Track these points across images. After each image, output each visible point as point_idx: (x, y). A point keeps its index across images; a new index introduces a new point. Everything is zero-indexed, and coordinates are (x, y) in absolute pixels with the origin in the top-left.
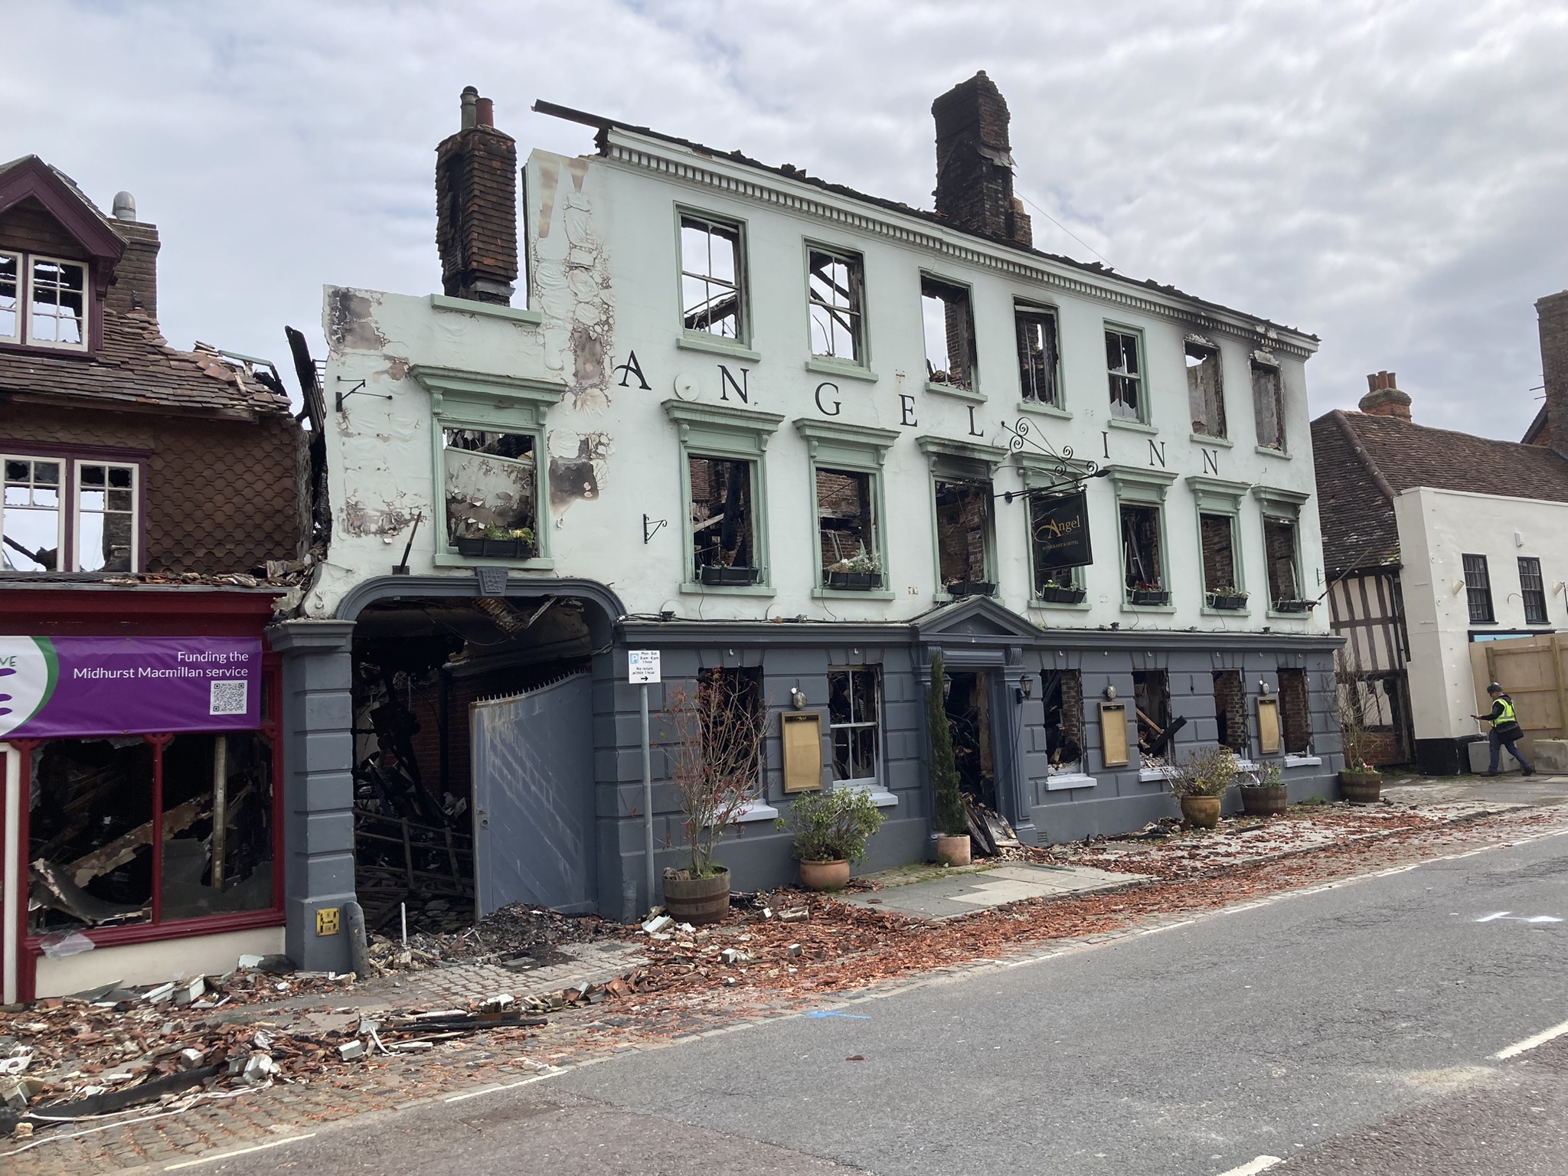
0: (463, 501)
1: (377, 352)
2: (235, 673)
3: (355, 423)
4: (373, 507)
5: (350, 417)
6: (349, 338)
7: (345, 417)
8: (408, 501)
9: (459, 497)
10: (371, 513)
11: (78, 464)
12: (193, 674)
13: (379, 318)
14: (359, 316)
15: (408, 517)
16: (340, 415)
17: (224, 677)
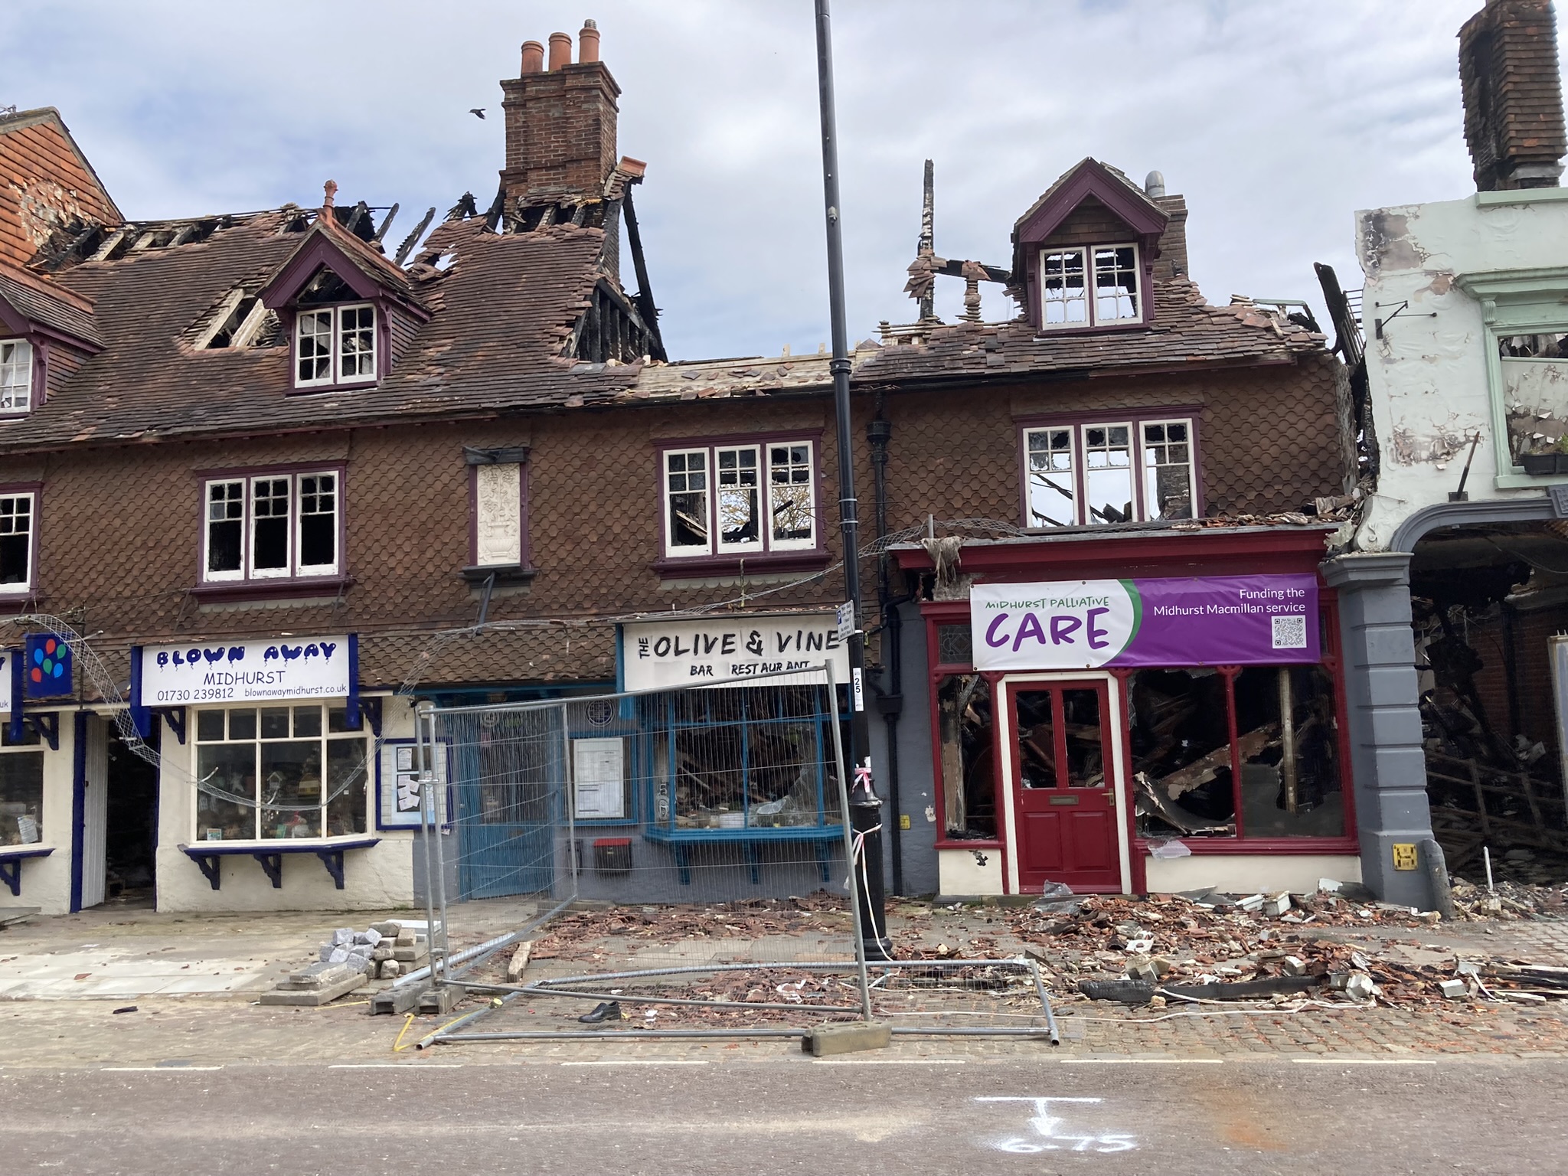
0: (1526, 414)
1: (1418, 270)
2: (1293, 608)
3: (1397, 348)
4: (1423, 434)
5: (1392, 343)
6: (1385, 261)
7: (1386, 344)
8: (1461, 423)
9: (1521, 411)
10: (1421, 439)
11: (1142, 424)
12: (1255, 610)
13: (1416, 233)
14: (1395, 235)
15: (1462, 439)
16: (1380, 342)
17: (1283, 613)
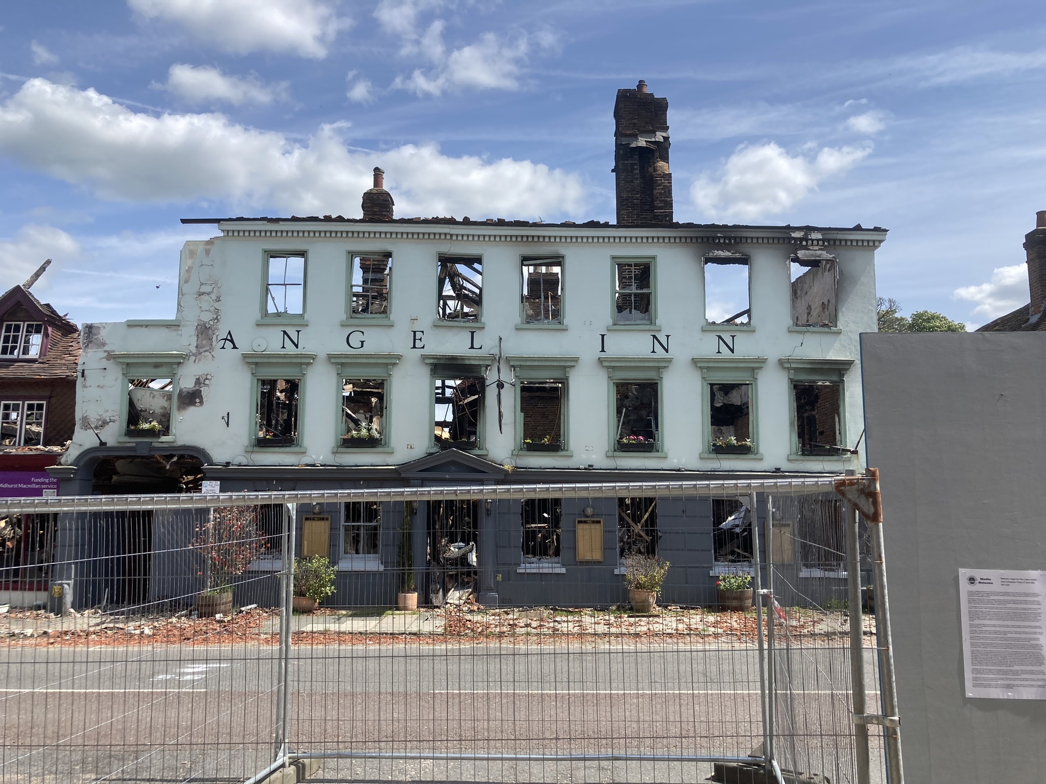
1: (101, 350)
2: (52, 486)
3: (88, 383)
4: (93, 417)
5: (87, 379)
6: (90, 345)
7: (85, 380)
8: (109, 414)
10: (92, 420)
11: (26, 403)
12: (37, 486)
13: (103, 334)
14: (95, 335)
15: (108, 421)
16: (83, 378)
17: (48, 488)
